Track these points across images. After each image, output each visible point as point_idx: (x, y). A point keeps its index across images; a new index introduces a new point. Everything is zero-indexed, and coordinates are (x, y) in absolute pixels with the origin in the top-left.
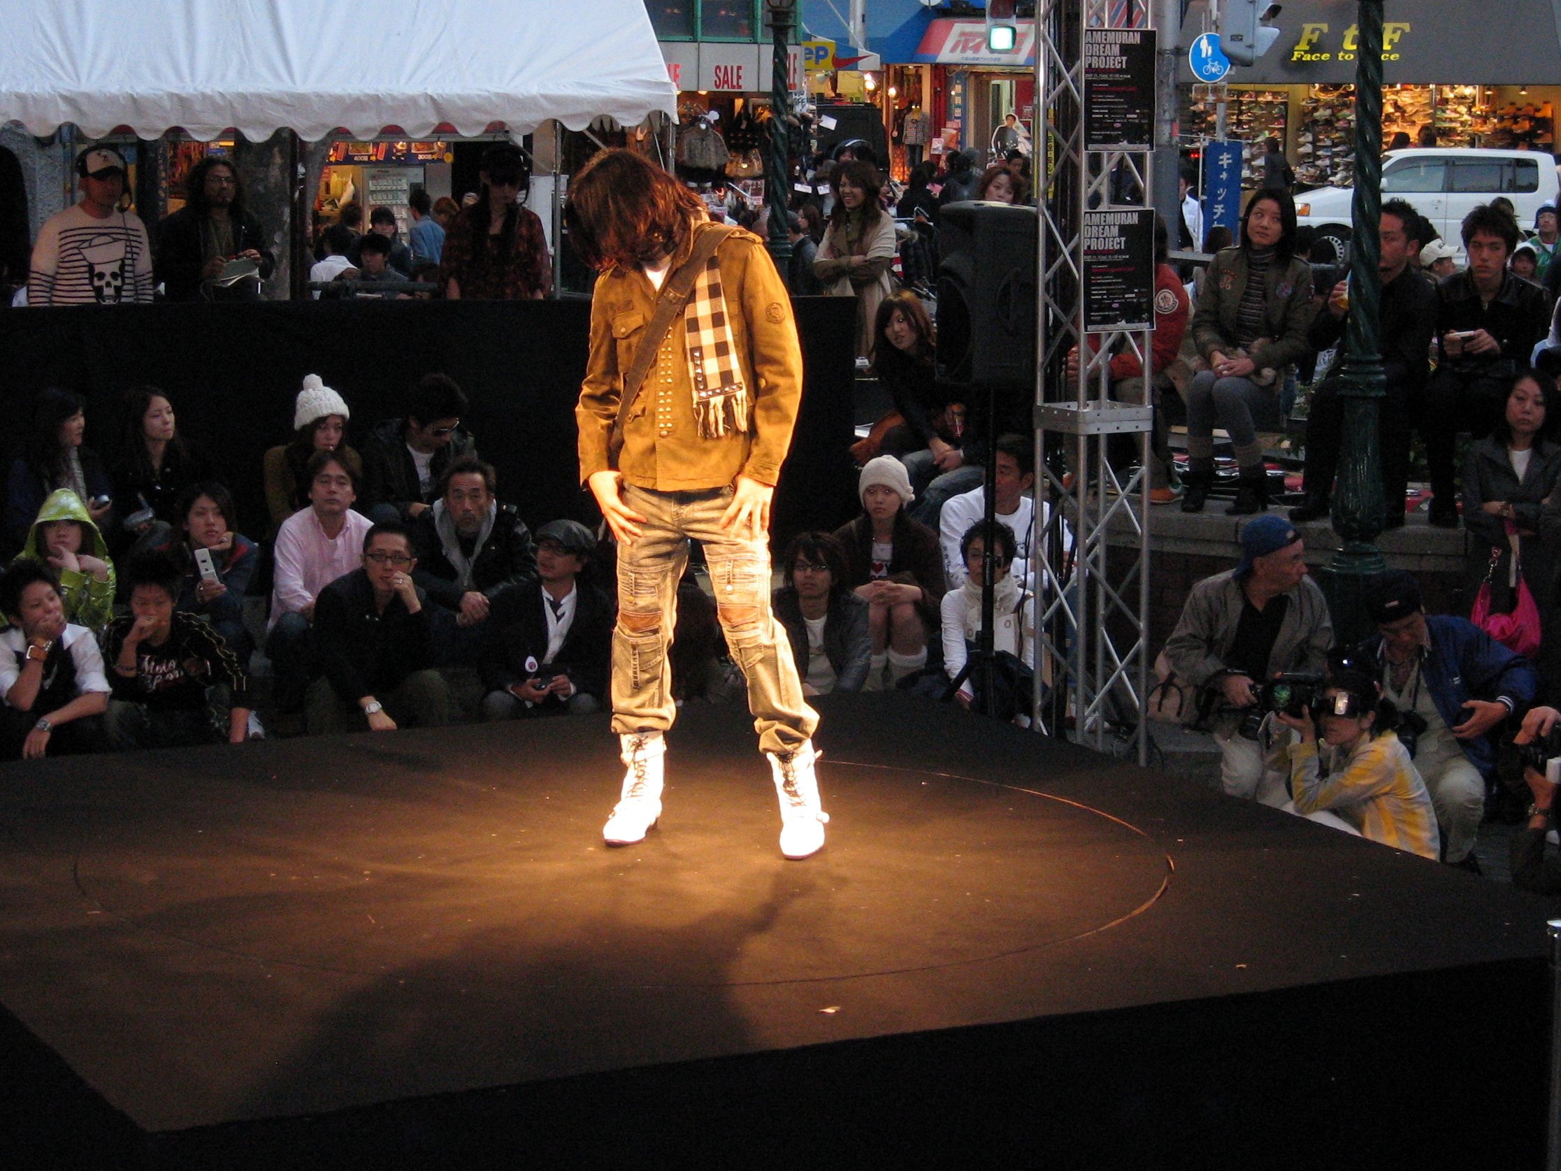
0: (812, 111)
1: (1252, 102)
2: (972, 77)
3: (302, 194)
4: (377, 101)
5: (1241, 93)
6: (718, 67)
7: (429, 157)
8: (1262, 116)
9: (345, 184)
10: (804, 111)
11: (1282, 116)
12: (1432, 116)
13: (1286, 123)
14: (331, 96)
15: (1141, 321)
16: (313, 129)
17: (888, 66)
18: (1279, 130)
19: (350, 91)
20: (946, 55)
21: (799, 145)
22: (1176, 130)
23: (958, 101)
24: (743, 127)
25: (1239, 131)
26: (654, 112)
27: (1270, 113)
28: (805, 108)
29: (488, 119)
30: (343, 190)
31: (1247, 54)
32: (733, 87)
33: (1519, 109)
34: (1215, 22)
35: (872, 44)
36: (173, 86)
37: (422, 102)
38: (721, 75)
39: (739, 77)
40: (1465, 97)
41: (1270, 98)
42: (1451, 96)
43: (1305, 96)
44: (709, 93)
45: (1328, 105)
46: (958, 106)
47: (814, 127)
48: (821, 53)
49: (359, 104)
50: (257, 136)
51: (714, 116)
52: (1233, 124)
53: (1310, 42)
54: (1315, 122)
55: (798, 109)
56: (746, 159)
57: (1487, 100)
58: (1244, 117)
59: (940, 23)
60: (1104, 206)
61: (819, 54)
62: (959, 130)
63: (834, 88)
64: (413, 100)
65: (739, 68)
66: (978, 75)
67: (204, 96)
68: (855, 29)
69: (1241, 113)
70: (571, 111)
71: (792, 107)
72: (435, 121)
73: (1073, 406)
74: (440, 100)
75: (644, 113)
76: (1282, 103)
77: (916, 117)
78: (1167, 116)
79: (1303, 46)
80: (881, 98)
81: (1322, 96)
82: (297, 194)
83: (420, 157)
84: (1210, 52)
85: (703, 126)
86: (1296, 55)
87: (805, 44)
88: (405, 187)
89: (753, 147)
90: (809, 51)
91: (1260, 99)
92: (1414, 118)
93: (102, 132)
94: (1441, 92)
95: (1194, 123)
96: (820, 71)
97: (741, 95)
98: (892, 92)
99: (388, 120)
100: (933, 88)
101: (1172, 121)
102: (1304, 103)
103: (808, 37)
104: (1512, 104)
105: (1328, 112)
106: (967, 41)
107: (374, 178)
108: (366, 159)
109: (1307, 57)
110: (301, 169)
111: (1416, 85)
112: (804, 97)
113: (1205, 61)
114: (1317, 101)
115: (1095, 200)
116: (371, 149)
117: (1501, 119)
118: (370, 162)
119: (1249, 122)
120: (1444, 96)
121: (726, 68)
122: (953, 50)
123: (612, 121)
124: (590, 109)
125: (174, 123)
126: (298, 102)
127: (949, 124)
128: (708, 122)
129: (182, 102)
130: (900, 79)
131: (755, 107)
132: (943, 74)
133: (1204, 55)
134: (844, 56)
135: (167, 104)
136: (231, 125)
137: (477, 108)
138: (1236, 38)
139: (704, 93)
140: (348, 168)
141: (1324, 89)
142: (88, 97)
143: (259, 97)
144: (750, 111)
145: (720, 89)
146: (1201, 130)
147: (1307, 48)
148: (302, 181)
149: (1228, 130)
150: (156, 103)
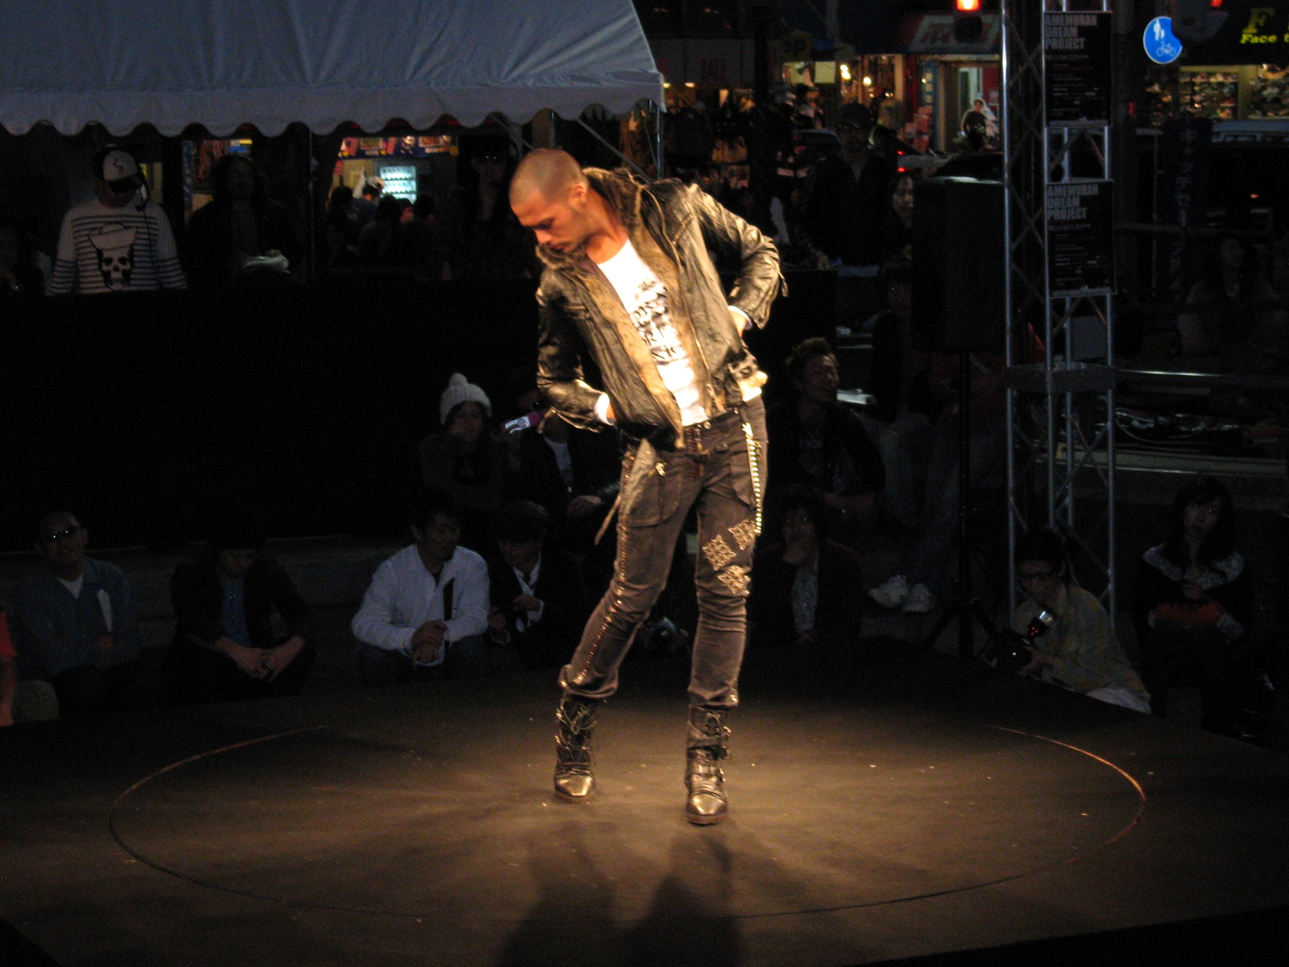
1: (1204, 83)
2: (942, 66)
5: (1194, 75)
6: (704, 61)
7: (436, 150)
8: (1213, 96)
9: (358, 177)
11: (1232, 96)
13: (1236, 102)
15: (1102, 285)
16: (324, 123)
17: (862, 57)
22: (1132, 110)
23: (929, 88)
24: (729, 115)
26: (641, 100)
27: (1222, 93)
29: (486, 110)
30: (356, 182)
31: (1198, 37)
35: (847, 37)
39: (723, 70)
41: (1220, 79)
43: (1254, 76)
45: (1275, 84)
46: (929, 93)
48: (800, 45)
50: (271, 130)
52: (1187, 104)
53: (1257, 25)
54: (1264, 100)
56: (732, 147)
58: (1197, 98)
59: (911, 17)
60: (1066, 179)
61: (797, 46)
62: (930, 115)
68: (831, 22)
69: (1194, 93)
70: (562, 101)
72: (438, 113)
73: (1040, 367)
75: (633, 102)
76: (1232, 83)
78: (1123, 97)
79: (1251, 29)
80: (857, 86)
81: (1271, 76)
83: (428, 151)
84: (1163, 34)
86: (1245, 38)
87: (784, 38)
89: (738, 135)
90: (788, 44)
91: (1213, 80)
93: (126, 130)
95: (1150, 103)
98: (867, 81)
100: (906, 76)
101: (1128, 101)
102: (1253, 83)
103: (786, 31)
105: (1276, 90)
106: (935, 33)
109: (1255, 40)
110: (314, 162)
113: (1158, 44)
114: (1265, 80)
116: (381, 145)
121: (711, 61)
122: (923, 40)
123: (603, 110)
124: (581, 99)
125: (193, 120)
127: (921, 110)
130: (875, 69)
131: (739, 98)
132: (914, 63)
133: (1157, 38)
138: (1187, 22)
139: (690, 85)
140: (360, 162)
141: (1272, 70)
144: (735, 101)
147: (1254, 31)
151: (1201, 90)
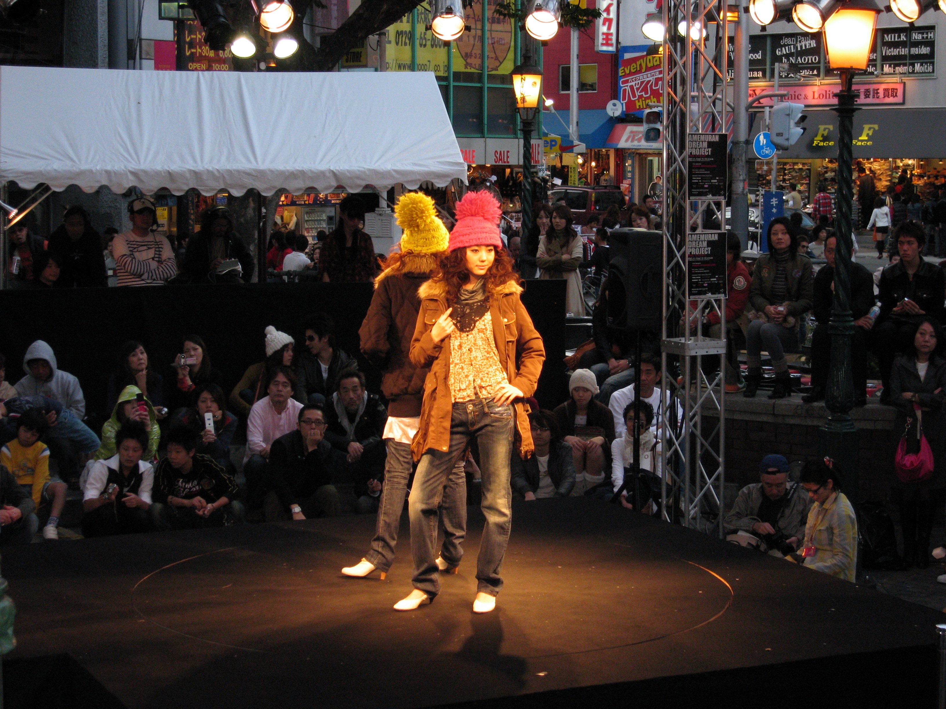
0: (548, 175)
1: (790, 169)
2: (637, 156)
3: (265, 223)
4: (303, 173)
5: (785, 164)
6: (496, 152)
7: (338, 202)
8: (796, 176)
9: (292, 216)
10: (544, 175)
11: (807, 176)
12: (890, 176)
13: (810, 180)
14: (277, 170)
15: (719, 293)
16: (268, 189)
17: (591, 150)
18: (806, 184)
19: (288, 168)
20: (623, 144)
21: (541, 194)
22: (747, 185)
23: (629, 169)
24: (510, 184)
25: (784, 185)
26: (455, 179)
27: (801, 174)
28: (545, 173)
29: (364, 183)
30: (291, 220)
31: (786, 143)
32: (505, 162)
33: (938, 172)
34: (768, 126)
35: (581, 138)
36: (191, 165)
37: (328, 174)
38: (498, 156)
39: (508, 157)
40: (909, 165)
41: (801, 166)
42: (901, 164)
43: (821, 165)
44: (491, 166)
45: (833, 170)
46: (629, 172)
47: (550, 184)
48: (553, 143)
49: (294, 175)
50: (237, 193)
51: (494, 178)
52: (781, 181)
53: (823, 136)
54: (826, 179)
55: (540, 174)
56: (512, 202)
57: (921, 167)
58: (787, 177)
59: (619, 126)
60: (699, 231)
61: (552, 144)
62: (630, 185)
63: (561, 162)
64: (323, 173)
65: (508, 152)
66: (640, 154)
67: (208, 171)
68: (573, 130)
69: (785, 174)
70: (409, 178)
71: (537, 173)
72: (335, 184)
73: (683, 340)
74: (338, 173)
75: (450, 180)
76: (807, 169)
77: (606, 178)
78: (741, 178)
79: (819, 138)
80: (587, 167)
81: (830, 165)
82: (261, 224)
83: (333, 202)
84: (765, 142)
85: (488, 184)
86: (815, 143)
87: (544, 138)
88: (325, 218)
89: (516, 195)
90: (546, 142)
91: (796, 167)
92: (881, 177)
93: (152, 191)
94: (896, 162)
95: (759, 180)
96: (553, 153)
97: (509, 167)
98: (593, 164)
99: (310, 184)
100: (616, 161)
101: (744, 180)
102: (820, 169)
103: (546, 135)
104: (935, 169)
105: (833, 174)
106: (634, 136)
107: (307, 213)
108: (303, 203)
109: (821, 144)
110: (264, 210)
111: (882, 159)
112: (544, 167)
113: (762, 148)
114: (827, 168)
115: (694, 228)
116: (306, 198)
117: (929, 177)
118: (305, 204)
119: (789, 180)
120: (897, 165)
121: (501, 152)
122: (627, 141)
123: (432, 184)
124: (418, 177)
125: (192, 186)
126: (260, 174)
127: (624, 182)
128: (490, 182)
129: (196, 174)
130: (598, 157)
131: (517, 173)
132: (621, 154)
133: (761, 144)
134: (564, 145)
135: (188, 175)
136: (223, 187)
137: (358, 178)
138: (779, 135)
139: (489, 165)
140: (293, 208)
141: (831, 162)
142: (145, 172)
143: (238, 171)
144: (514, 175)
145: (498, 164)
146: (763, 184)
147: (821, 139)
148: (264, 217)
149: (778, 184)
150: (181, 175)
151: (789, 173)
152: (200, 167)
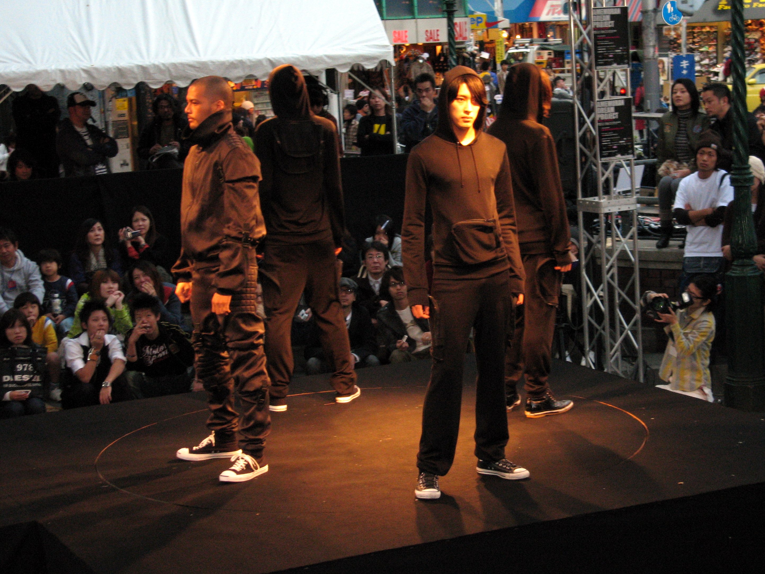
0: (476, 50)
1: (699, 32)
2: (558, 27)
4: (241, 63)
5: (694, 28)
6: (427, 31)
8: (705, 39)
10: (472, 50)
11: (715, 38)
13: (717, 41)
14: (218, 62)
15: (628, 154)
17: (516, 24)
18: (714, 45)
19: (228, 59)
20: (545, 17)
22: (657, 50)
24: (442, 59)
25: (693, 47)
26: (382, 61)
27: (709, 37)
32: (435, 40)
35: (506, 14)
38: (429, 34)
39: (438, 35)
41: (708, 29)
43: (726, 27)
44: (424, 44)
52: (690, 44)
59: (540, 1)
61: (478, 20)
63: (488, 37)
64: (260, 62)
65: (438, 30)
66: (561, 26)
67: (154, 65)
68: (497, 7)
71: (465, 48)
73: (596, 199)
74: (274, 61)
75: (378, 61)
76: (714, 32)
78: (652, 44)
79: (724, 2)
86: (720, 7)
87: (471, 16)
90: (473, 20)
91: (704, 30)
93: (105, 86)
96: (479, 30)
97: (439, 44)
98: (518, 37)
100: (539, 33)
101: (654, 46)
102: (726, 31)
103: (472, 13)
106: (554, 10)
107: (256, 97)
109: (726, 8)
112: (472, 43)
115: (602, 94)
118: (253, 89)
119: (698, 42)
121: (431, 31)
122: (548, 14)
123: (362, 67)
124: (349, 61)
125: (140, 80)
126: (202, 66)
129: (144, 69)
130: (522, 30)
132: (543, 27)
134: (490, 21)
135: (136, 70)
136: (169, 79)
138: (684, 2)
139: (421, 44)
140: (243, 92)
142: (96, 69)
145: (429, 42)
146: (674, 48)
147: (726, 3)
151: (698, 36)
152: (146, 62)
